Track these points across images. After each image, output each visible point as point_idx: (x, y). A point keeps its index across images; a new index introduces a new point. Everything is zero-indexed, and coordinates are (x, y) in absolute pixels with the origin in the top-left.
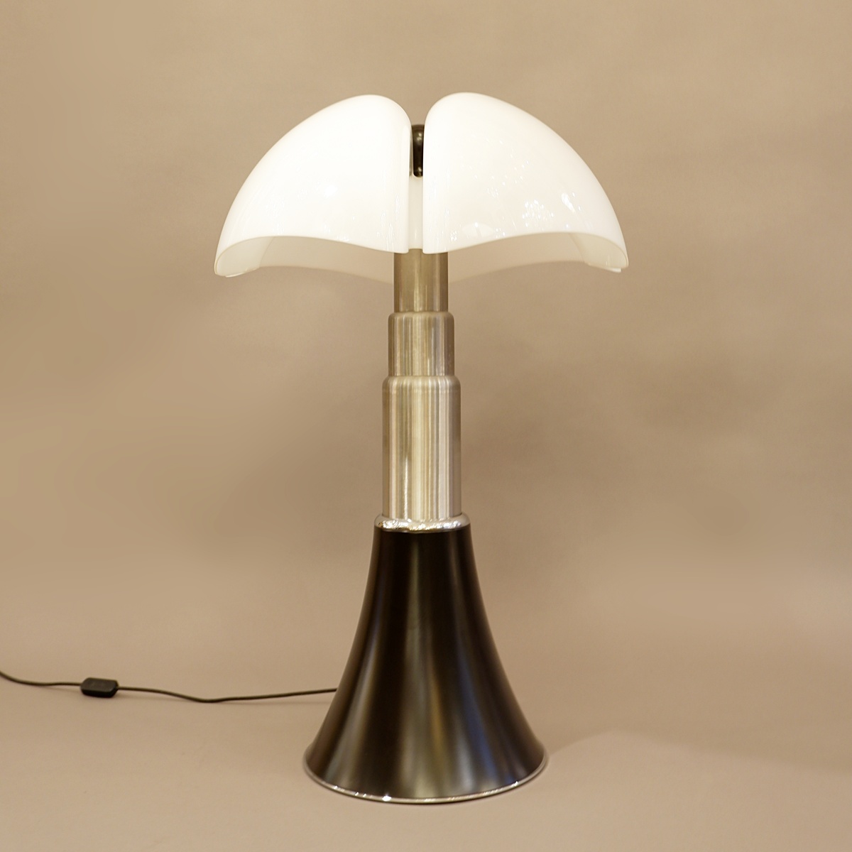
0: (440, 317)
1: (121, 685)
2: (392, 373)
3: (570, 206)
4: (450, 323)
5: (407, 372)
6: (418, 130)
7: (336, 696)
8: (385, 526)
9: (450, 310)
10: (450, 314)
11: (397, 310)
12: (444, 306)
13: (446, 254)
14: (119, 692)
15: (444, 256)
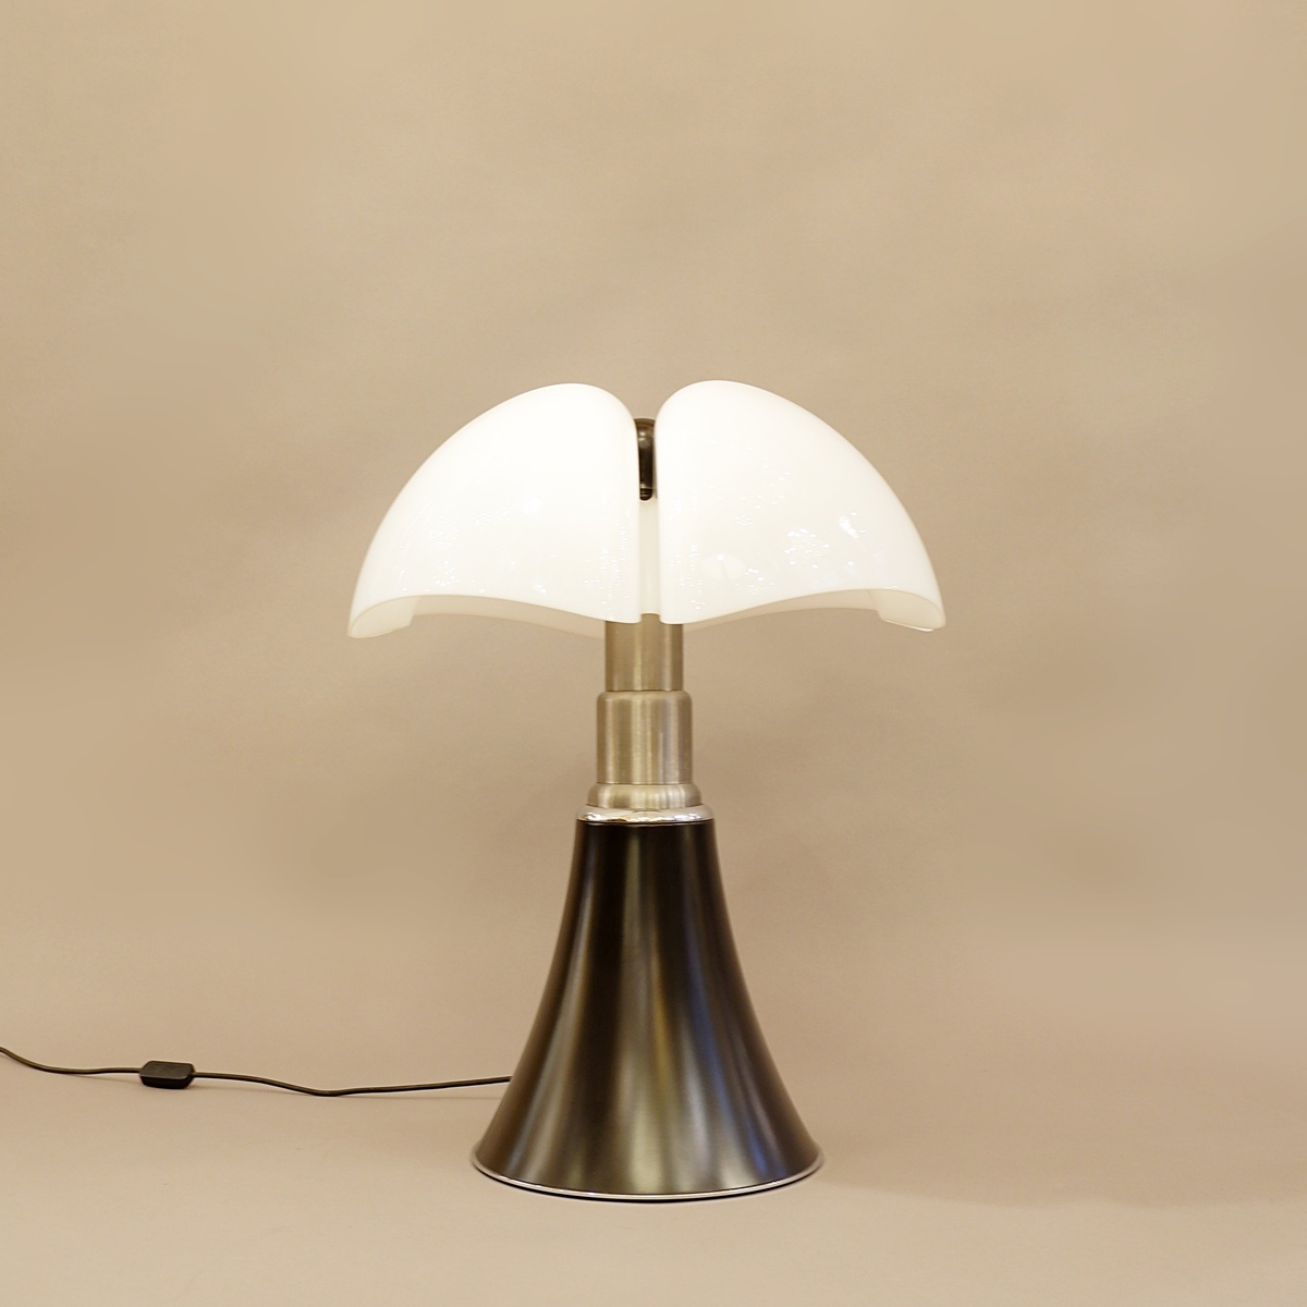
0: (672, 699)
1: (198, 1070)
2: (602, 781)
3: (852, 532)
4: (685, 707)
5: (625, 778)
6: (645, 426)
7: (510, 1087)
8: (590, 818)
9: (687, 687)
10: (686, 693)
11: (610, 689)
12: (678, 684)
13: (681, 625)
14: (196, 1081)
15: (678, 629)
